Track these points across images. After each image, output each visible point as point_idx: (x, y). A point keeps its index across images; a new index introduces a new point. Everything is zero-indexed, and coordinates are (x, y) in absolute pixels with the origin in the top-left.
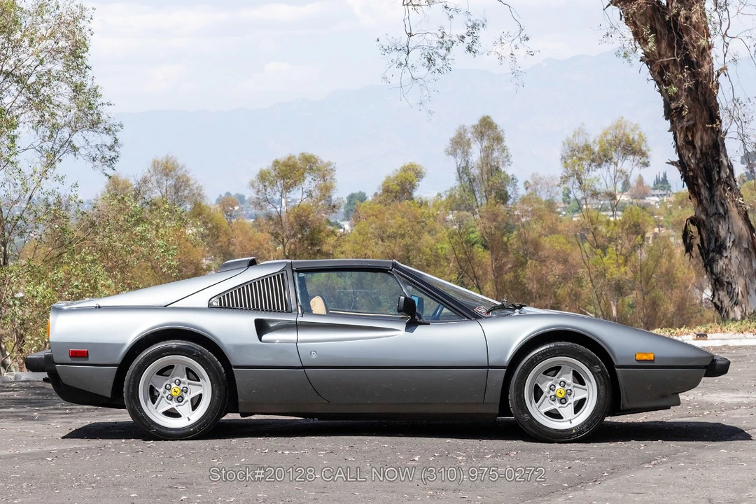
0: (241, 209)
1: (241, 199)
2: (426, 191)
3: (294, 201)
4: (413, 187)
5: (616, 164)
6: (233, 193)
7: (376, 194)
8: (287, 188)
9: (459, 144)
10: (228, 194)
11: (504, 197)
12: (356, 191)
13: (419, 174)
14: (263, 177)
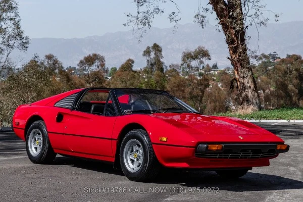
0: (75, 72)
1: (74, 68)
2: (136, 68)
3: (93, 70)
4: (132, 66)
5: (200, 59)
6: (72, 67)
7: (120, 68)
8: (90, 65)
9: (147, 52)
10: (70, 67)
11: (162, 70)
12: (114, 67)
13: (133, 62)
14: (81, 62)
